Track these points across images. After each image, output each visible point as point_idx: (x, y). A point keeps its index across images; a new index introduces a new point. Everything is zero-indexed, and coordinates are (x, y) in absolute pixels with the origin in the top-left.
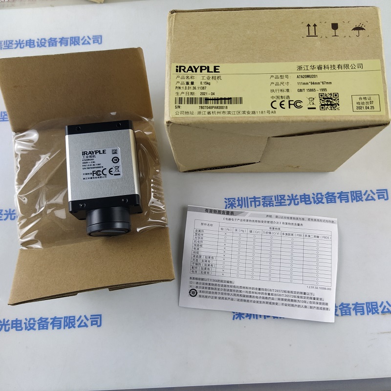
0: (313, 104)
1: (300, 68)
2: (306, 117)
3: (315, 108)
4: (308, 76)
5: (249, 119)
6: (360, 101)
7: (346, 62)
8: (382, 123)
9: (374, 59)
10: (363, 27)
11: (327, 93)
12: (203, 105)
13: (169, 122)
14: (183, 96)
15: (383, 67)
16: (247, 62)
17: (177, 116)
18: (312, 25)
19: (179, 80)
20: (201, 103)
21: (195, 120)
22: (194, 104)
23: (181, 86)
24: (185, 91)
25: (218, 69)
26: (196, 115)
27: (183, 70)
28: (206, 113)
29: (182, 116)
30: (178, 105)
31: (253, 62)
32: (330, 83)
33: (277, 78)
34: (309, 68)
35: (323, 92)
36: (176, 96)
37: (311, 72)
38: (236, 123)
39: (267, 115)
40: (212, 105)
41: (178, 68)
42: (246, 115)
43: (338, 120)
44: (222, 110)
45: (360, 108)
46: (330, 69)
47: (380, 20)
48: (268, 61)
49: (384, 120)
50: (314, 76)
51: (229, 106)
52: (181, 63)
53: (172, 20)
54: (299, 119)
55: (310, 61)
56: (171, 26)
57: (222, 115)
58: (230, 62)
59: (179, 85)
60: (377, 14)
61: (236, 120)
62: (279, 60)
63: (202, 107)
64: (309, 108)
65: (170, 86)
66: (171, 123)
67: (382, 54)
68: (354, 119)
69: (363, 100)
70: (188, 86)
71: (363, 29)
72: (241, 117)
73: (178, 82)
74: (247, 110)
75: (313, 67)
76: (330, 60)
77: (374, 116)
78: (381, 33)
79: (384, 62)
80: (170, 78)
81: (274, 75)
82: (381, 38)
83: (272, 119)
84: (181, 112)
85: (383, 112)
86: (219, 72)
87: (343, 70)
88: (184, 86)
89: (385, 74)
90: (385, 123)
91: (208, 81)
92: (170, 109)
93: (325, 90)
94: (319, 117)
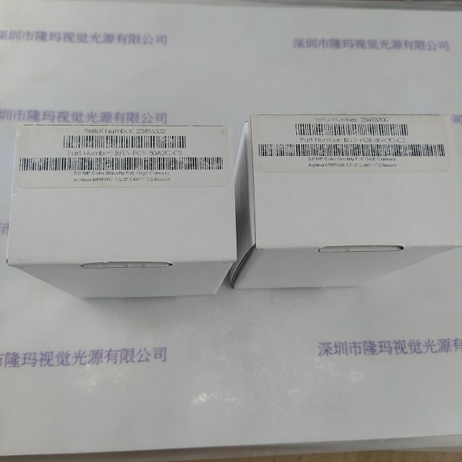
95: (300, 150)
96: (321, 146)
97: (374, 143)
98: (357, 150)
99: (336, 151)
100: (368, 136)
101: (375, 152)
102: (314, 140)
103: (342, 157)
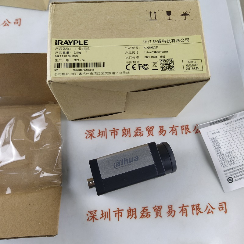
0: (156, 66)
1: (146, 42)
2: (151, 75)
3: (157, 69)
4: (152, 47)
5: (110, 78)
6: (189, 64)
7: (178, 38)
8: (204, 79)
9: (197, 35)
10: (188, 13)
11: (165, 58)
12: (75, 68)
13: (50, 81)
14: (61, 62)
15: (203, 40)
16: (108, 38)
17: (56, 76)
18: (153, 12)
19: (57, 50)
20: (74, 67)
21: (70, 79)
22: (69, 68)
23: (60, 55)
24: (62, 58)
25: (87, 43)
26: (70, 76)
27: (61, 43)
28: (78, 74)
29: (60, 76)
30: (56, 68)
31: (112, 38)
32: (167, 52)
33: (130, 48)
34: (152, 41)
35: (162, 58)
36: (56, 62)
37: (153, 44)
38: (101, 81)
39: (123, 74)
40: (82, 68)
41: (57, 42)
42: (108, 75)
43: (174, 77)
44: (90, 72)
45: (189, 69)
46: (167, 42)
47: (200, 9)
48: (123, 37)
49: (206, 77)
50: (156, 47)
51: (95, 68)
52: (59, 38)
53: (53, 9)
54: (146, 77)
55: (153, 37)
56: (52, 13)
57: (90, 75)
58: (95, 38)
59: (57, 54)
60: (197, 5)
61: (101, 79)
62: (131, 36)
63: (75, 70)
64: (153, 70)
65: (51, 54)
66: (51, 82)
67: (202, 31)
68: (185, 77)
69: (191, 64)
70: (64, 54)
71: (188, 15)
72: (104, 76)
73: (57, 52)
74: (108, 72)
75: (155, 41)
76: (166, 36)
77: (198, 74)
78: (201, 17)
79: (204, 36)
80: (51, 49)
81: (128, 47)
82: (201, 20)
83: (127, 78)
84: (59, 73)
85: (205, 71)
86: (87, 45)
87: (176, 43)
88: (62, 55)
89: (205, 45)
90: (207, 78)
91: (80, 51)
92: (50, 72)
93: (164, 56)
94: (160, 75)
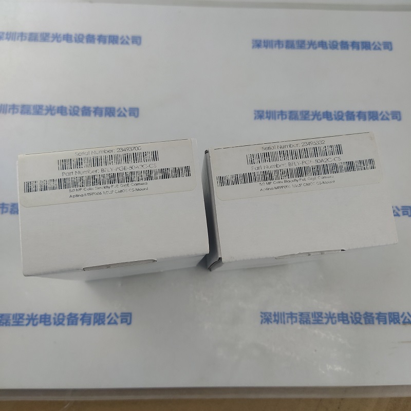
95: (62, 184)
96: (81, 178)
97: (128, 171)
98: (113, 179)
99: (94, 181)
100: (123, 164)
101: (129, 178)
102: (74, 173)
103: (99, 186)
